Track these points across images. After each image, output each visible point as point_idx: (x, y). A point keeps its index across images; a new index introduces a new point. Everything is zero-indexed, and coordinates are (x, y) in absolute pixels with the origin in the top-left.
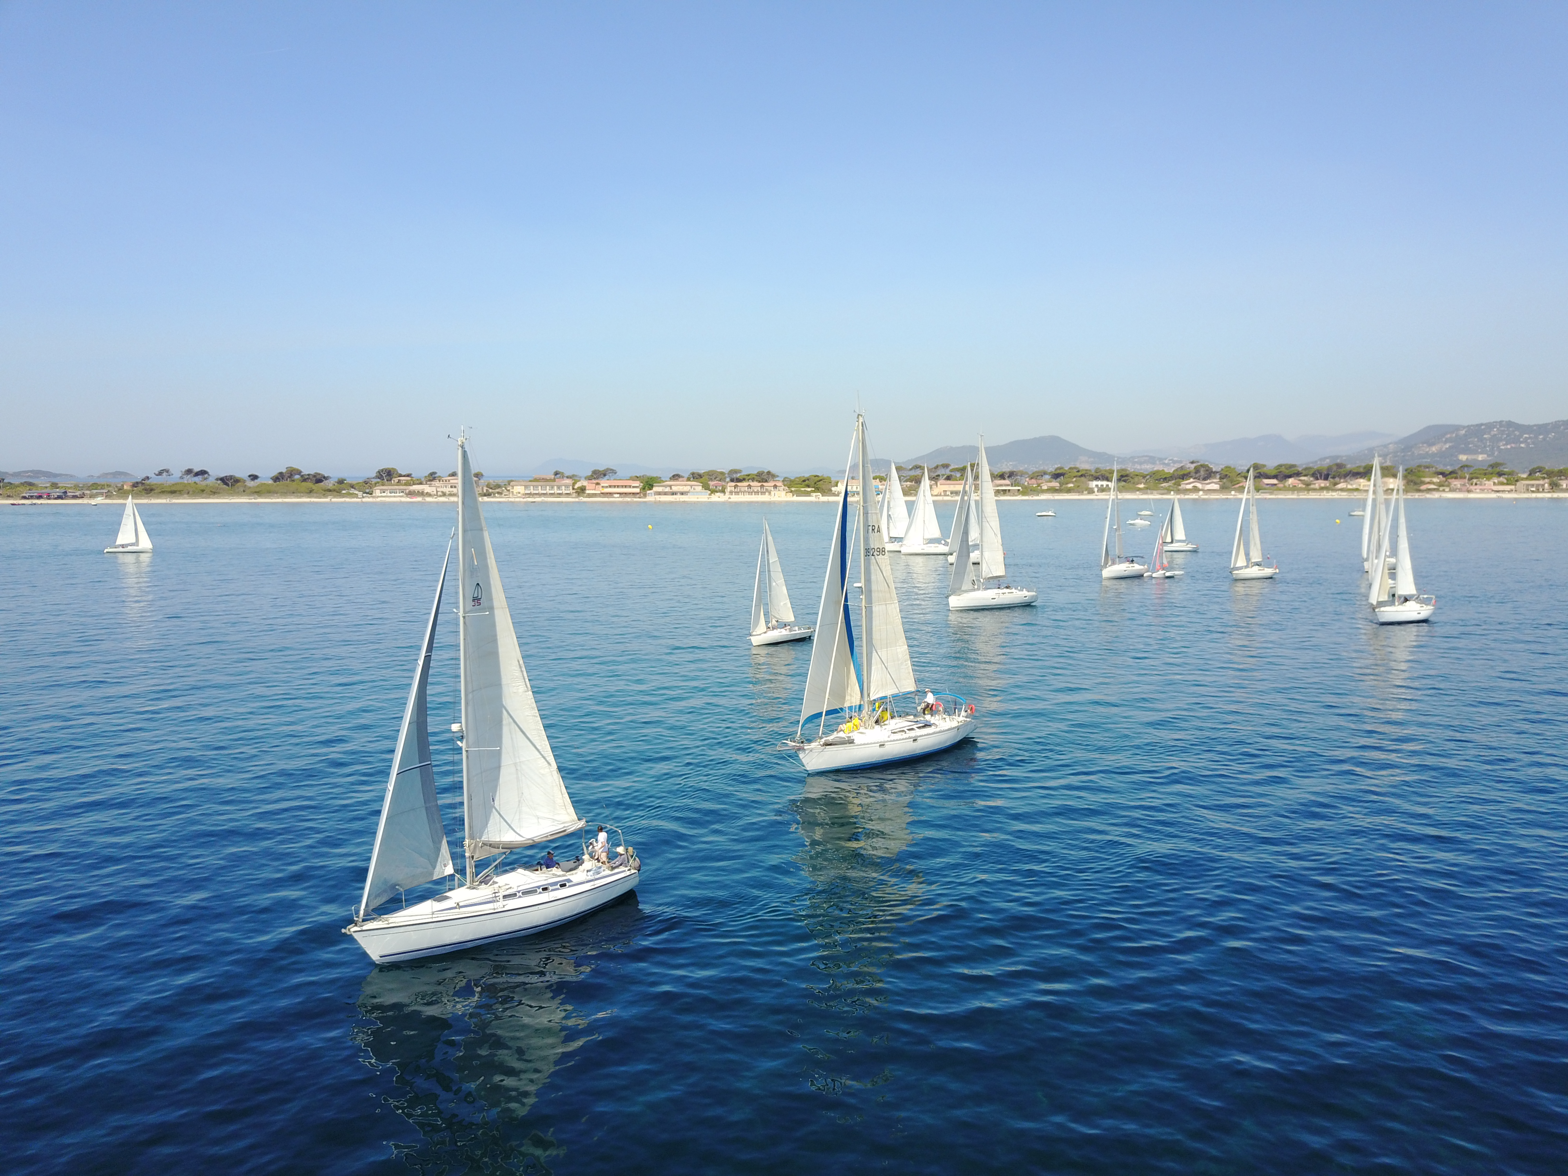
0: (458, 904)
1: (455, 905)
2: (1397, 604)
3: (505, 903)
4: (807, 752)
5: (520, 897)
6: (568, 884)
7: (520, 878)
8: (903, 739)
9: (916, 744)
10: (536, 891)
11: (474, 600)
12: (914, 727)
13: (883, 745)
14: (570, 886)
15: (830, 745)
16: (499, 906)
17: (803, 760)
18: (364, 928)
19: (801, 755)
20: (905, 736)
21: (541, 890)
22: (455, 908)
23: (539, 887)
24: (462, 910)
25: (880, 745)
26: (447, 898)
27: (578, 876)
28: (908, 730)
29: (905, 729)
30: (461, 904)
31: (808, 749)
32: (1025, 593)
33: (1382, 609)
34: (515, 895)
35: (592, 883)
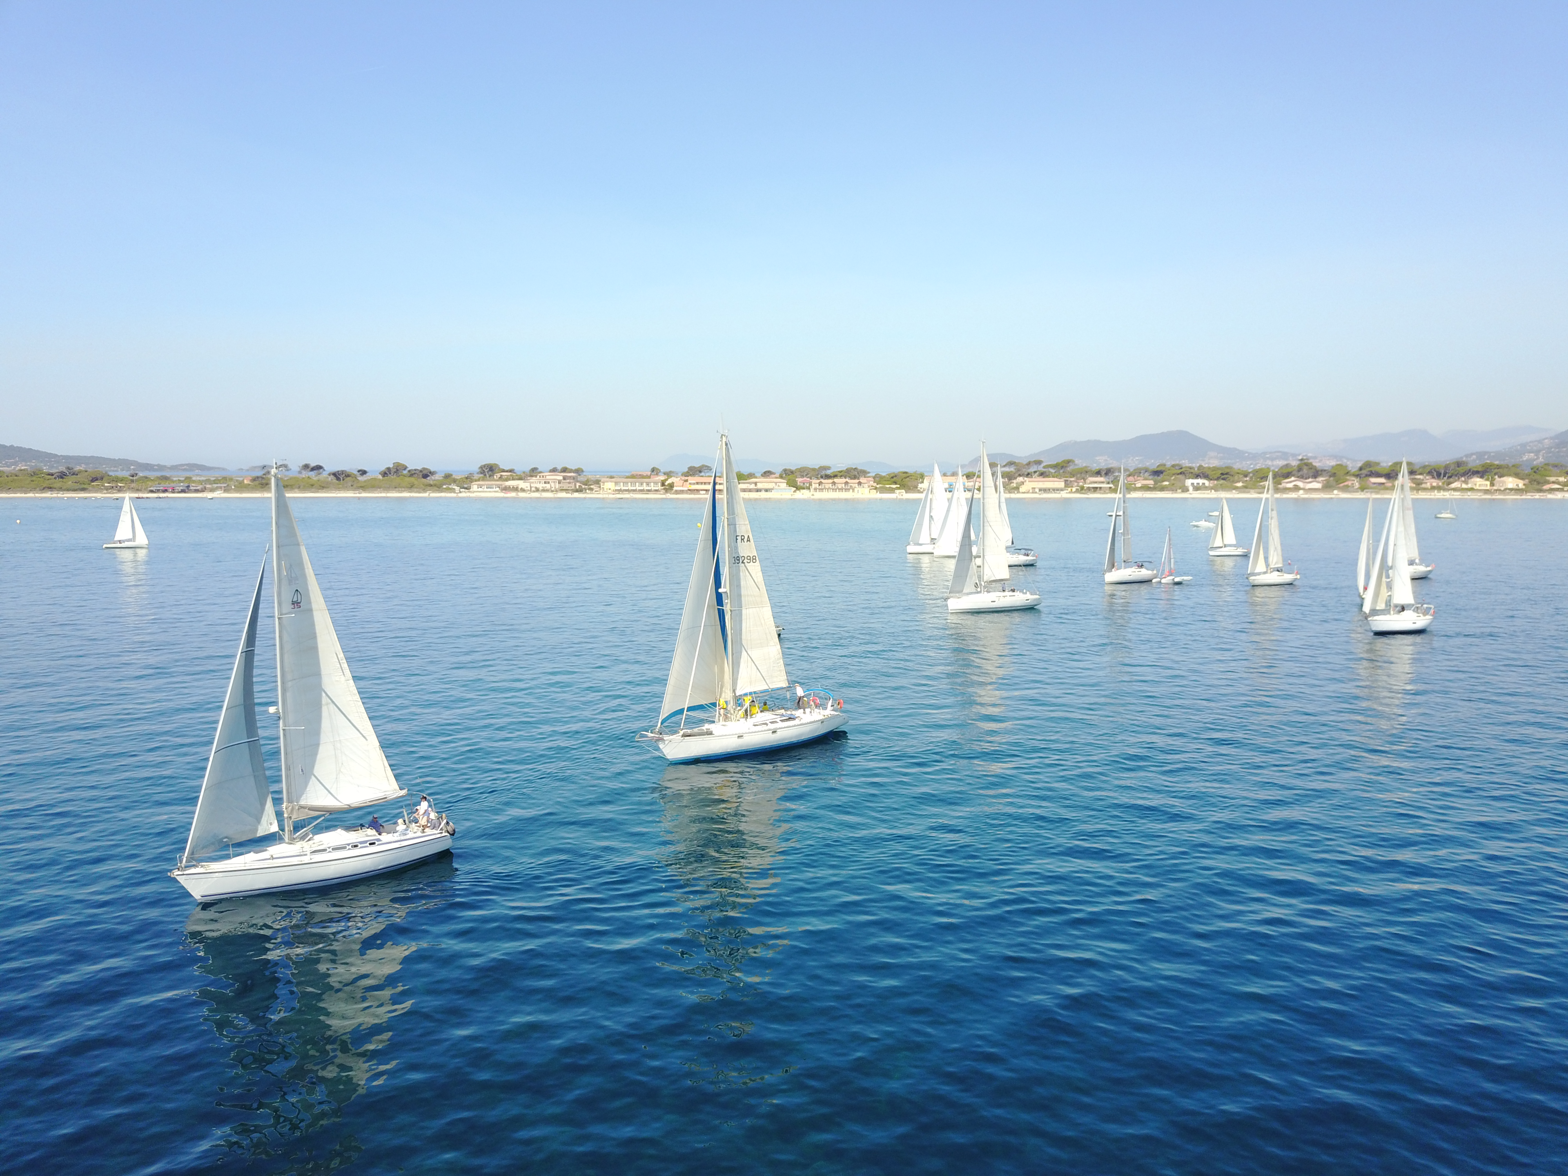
0: (272, 856)
1: (269, 857)
2: (1392, 612)
3: (312, 857)
4: (666, 742)
5: (330, 852)
6: (377, 843)
7: (338, 836)
8: (765, 731)
9: (774, 735)
10: (345, 848)
11: (293, 604)
12: (778, 720)
13: (742, 736)
14: (378, 845)
15: (689, 736)
16: (306, 859)
17: (663, 750)
18: (185, 873)
19: (661, 746)
20: (765, 727)
21: (350, 847)
22: (269, 859)
23: (348, 845)
24: (276, 860)
25: (739, 737)
26: (266, 850)
27: (385, 837)
28: (771, 722)
29: (768, 722)
30: (274, 856)
31: (667, 740)
32: (1028, 596)
34: (324, 850)
35: (399, 843)
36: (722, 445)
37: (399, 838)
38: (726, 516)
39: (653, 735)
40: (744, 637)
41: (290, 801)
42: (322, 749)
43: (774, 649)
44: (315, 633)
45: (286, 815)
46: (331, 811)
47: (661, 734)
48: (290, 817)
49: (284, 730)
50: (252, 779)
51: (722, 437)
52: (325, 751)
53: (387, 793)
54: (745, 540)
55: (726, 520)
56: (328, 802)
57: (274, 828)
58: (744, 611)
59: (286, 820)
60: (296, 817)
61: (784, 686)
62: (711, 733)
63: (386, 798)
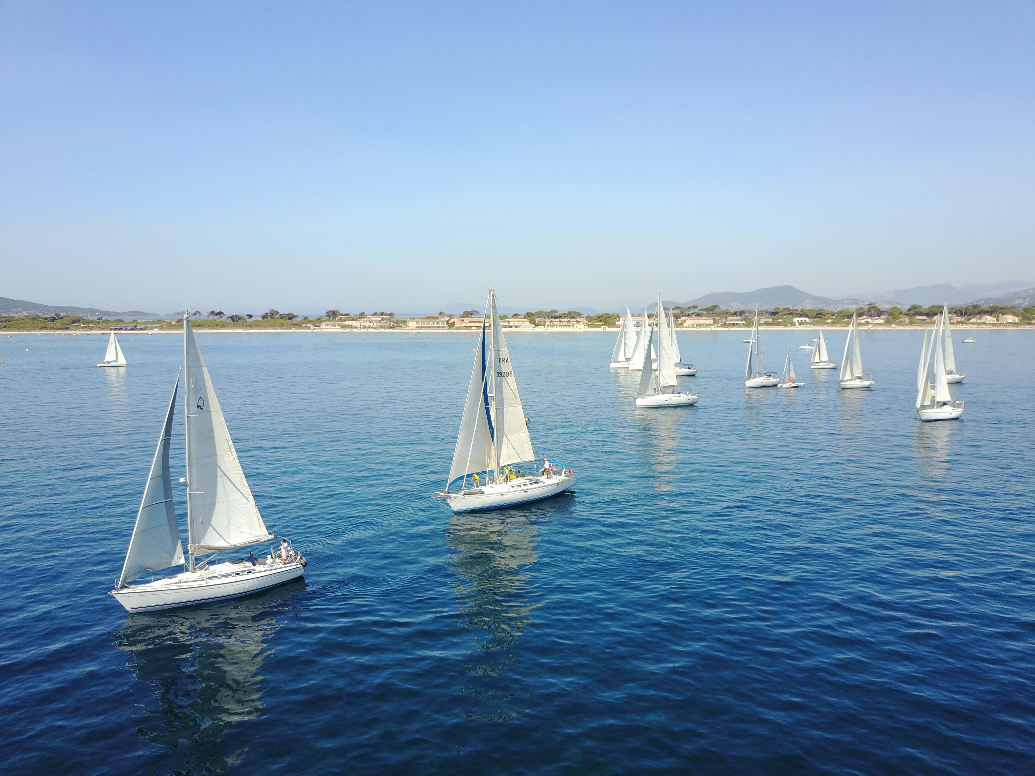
0: (180, 581)
1: (178, 581)
2: (935, 407)
3: (208, 581)
4: (452, 499)
5: (220, 578)
6: (253, 572)
7: (226, 567)
8: (519, 491)
9: (526, 494)
10: (231, 575)
11: (197, 407)
12: (528, 483)
13: (504, 495)
14: (254, 573)
15: (468, 494)
16: (203, 583)
17: (450, 504)
18: (120, 592)
19: (449, 501)
20: (519, 488)
21: (234, 575)
22: (178, 583)
23: (233, 573)
24: (182, 584)
25: (501, 495)
26: (176, 577)
27: (258, 568)
28: (523, 485)
29: (521, 485)
30: (182, 581)
31: (453, 497)
32: (690, 396)
33: (924, 411)
34: (217, 577)
35: (268, 572)
36: (490, 297)
37: (268, 569)
38: (493, 345)
39: (443, 494)
40: (505, 427)
41: (193, 543)
42: (217, 506)
43: (525, 434)
44: (212, 427)
45: (190, 553)
46: (221, 550)
47: (449, 493)
48: (193, 554)
49: (190, 494)
50: (168, 528)
51: (490, 291)
52: (219, 508)
53: (260, 537)
54: (505, 361)
55: (493, 347)
56: (221, 543)
57: (182, 561)
58: (505, 409)
59: (190, 556)
60: (197, 554)
61: (532, 460)
62: (483, 493)
63: (259, 540)
